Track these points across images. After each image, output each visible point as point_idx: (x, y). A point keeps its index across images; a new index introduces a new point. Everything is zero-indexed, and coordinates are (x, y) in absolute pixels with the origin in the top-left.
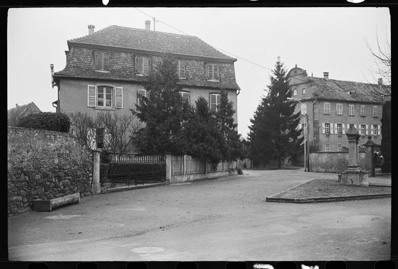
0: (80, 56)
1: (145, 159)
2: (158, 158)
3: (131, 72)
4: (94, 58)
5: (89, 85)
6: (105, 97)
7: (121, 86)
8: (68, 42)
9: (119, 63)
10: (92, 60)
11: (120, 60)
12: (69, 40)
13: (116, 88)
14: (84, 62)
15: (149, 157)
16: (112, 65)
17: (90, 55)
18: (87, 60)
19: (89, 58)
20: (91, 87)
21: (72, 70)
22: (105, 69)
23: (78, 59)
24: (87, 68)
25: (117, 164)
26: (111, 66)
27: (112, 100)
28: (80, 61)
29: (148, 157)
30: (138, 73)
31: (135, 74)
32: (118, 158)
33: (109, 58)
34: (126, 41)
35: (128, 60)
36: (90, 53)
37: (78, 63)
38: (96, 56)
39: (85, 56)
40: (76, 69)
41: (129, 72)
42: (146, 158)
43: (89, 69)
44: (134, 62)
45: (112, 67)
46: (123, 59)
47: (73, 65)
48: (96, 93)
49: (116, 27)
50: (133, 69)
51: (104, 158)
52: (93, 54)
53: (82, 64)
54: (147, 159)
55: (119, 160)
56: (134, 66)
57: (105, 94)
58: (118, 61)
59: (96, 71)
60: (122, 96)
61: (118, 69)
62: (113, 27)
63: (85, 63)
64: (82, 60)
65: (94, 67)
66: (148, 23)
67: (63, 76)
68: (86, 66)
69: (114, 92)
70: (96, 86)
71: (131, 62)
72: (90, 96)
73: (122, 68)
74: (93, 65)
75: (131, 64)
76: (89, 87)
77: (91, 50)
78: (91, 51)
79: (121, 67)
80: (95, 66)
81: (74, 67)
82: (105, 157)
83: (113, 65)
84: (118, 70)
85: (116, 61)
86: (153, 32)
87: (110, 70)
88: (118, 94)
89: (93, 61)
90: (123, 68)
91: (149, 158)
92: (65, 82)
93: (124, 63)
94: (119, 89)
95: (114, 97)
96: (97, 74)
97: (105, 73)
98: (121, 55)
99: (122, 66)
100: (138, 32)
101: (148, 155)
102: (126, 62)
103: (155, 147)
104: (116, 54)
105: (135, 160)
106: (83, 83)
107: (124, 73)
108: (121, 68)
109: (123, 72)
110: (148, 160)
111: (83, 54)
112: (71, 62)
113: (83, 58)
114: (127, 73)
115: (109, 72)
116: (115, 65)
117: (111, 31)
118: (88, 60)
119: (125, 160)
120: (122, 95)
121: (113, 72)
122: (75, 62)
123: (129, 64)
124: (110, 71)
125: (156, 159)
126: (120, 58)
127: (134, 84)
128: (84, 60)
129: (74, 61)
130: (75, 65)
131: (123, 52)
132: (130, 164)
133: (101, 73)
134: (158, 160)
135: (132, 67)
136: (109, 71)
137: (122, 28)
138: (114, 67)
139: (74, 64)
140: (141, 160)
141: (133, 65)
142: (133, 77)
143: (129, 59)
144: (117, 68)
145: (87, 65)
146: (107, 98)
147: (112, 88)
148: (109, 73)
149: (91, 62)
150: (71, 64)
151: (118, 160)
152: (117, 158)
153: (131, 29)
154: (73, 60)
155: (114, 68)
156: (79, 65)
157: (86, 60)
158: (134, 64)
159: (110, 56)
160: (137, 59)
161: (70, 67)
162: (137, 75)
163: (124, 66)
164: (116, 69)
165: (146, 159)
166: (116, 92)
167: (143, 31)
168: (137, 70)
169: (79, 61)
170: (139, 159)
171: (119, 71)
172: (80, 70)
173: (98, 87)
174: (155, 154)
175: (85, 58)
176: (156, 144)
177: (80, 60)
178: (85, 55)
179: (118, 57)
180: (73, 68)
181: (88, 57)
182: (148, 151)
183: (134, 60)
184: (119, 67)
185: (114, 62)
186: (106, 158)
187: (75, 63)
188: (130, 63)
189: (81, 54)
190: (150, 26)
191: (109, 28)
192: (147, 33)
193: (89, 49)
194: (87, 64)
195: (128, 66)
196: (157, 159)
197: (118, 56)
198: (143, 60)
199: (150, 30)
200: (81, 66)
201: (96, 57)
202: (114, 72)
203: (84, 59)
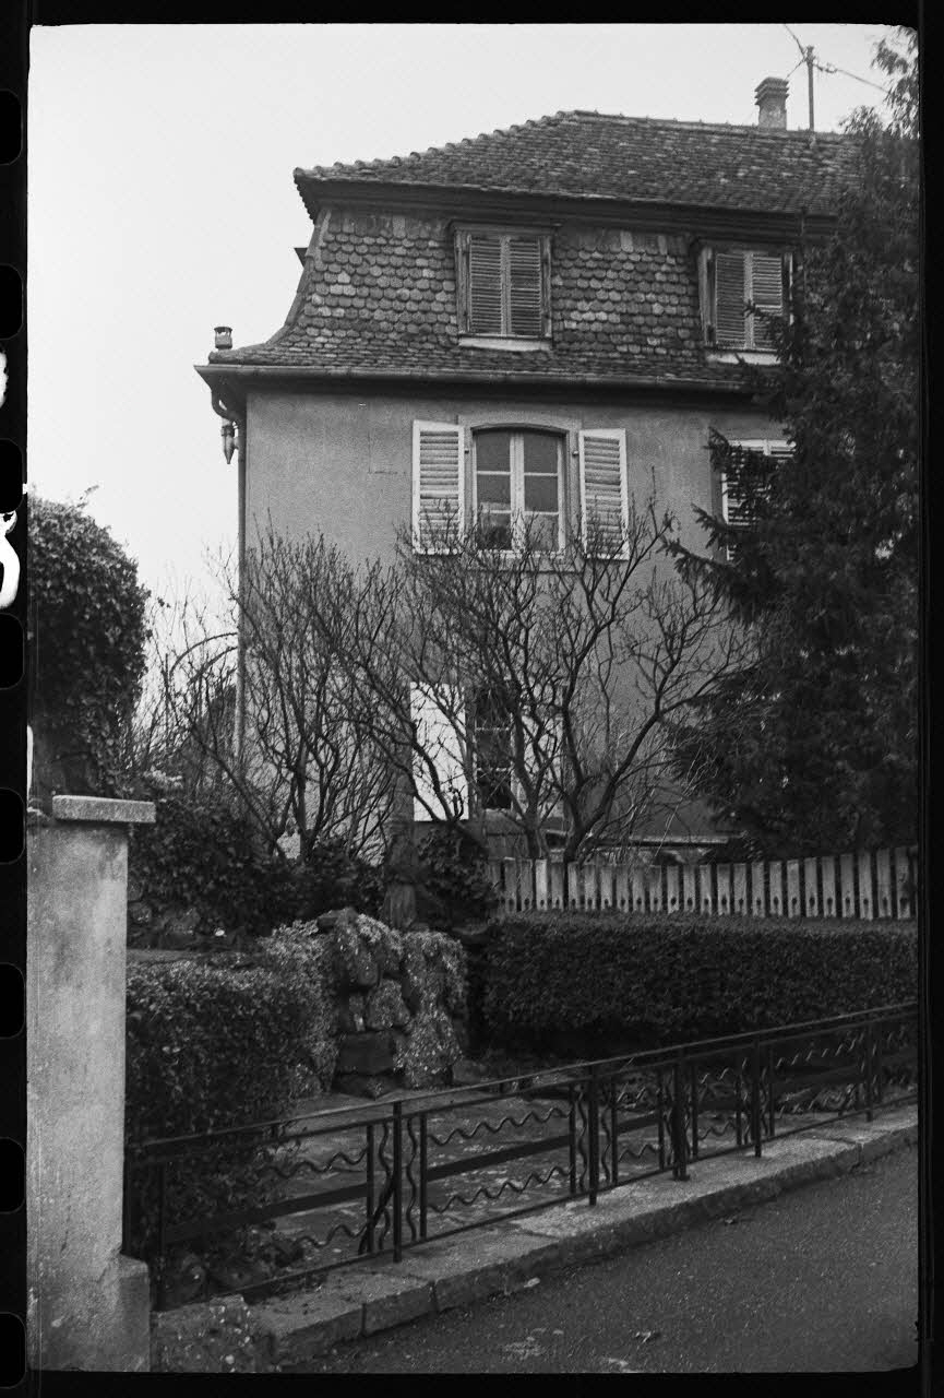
0: (373, 260)
1: (767, 892)
2: (884, 877)
3: (677, 343)
4: (454, 269)
5: (420, 426)
6: (518, 494)
7: (617, 427)
8: (296, 177)
9: (601, 295)
10: (441, 281)
11: (611, 274)
12: (308, 166)
13: (583, 434)
14: (391, 293)
15: (802, 871)
16: (561, 304)
17: (428, 253)
18: (415, 280)
19: (426, 273)
20: (432, 434)
21: (321, 339)
22: (520, 332)
23: (359, 279)
24: (412, 329)
25: (536, 934)
26: (554, 310)
27: (560, 514)
28: (369, 286)
29: (793, 867)
30: (716, 350)
31: (700, 352)
32: (556, 880)
33: (545, 262)
34: (649, 177)
35: (658, 276)
36: (431, 244)
37: (359, 303)
38: (466, 253)
39: (400, 261)
40: (342, 334)
41: (661, 346)
42: (776, 877)
43: (425, 333)
44: (696, 284)
45: (558, 315)
46: (630, 267)
47: (326, 312)
48: (461, 473)
49: (585, 119)
50: (683, 327)
51: (443, 884)
52: (448, 245)
53: (385, 303)
54: (785, 892)
55: (566, 896)
56: (696, 307)
57: (517, 475)
58: (594, 284)
59: (465, 342)
60: (624, 486)
61: (594, 327)
62: (576, 117)
63: (399, 298)
64: (382, 282)
65: (453, 320)
66: (771, 94)
67: (262, 369)
68: (407, 317)
69: (573, 461)
70: (458, 427)
71: (673, 283)
72: (425, 492)
73: (622, 323)
74: (449, 308)
75: (675, 301)
76: (422, 434)
77: (434, 226)
78: (439, 228)
79: (614, 318)
80: (461, 313)
81: (334, 324)
82: (448, 873)
83: (569, 303)
84: (596, 333)
85: (582, 284)
86: (802, 137)
87: (548, 335)
88: (601, 474)
89: (447, 285)
90: (627, 319)
91: (802, 884)
92: (277, 407)
93: (632, 292)
94: (600, 440)
95: (573, 492)
96: (467, 357)
97: (518, 353)
98: (614, 249)
99: (623, 308)
100: (715, 139)
101: (792, 857)
102: (643, 285)
103: (862, 778)
104: (586, 240)
105: (690, 893)
106: (385, 415)
107: (635, 349)
108: (615, 324)
109: (628, 344)
110: (793, 893)
111: (387, 250)
112: (317, 299)
113: (385, 270)
114: (649, 350)
115: (545, 347)
116: (580, 305)
117: (558, 135)
118: (420, 284)
119: (606, 893)
120: (624, 478)
121: (566, 343)
122: (343, 295)
123: (661, 298)
124: (551, 341)
125: (866, 891)
126: (605, 264)
127: (693, 409)
128: (396, 282)
129: (335, 289)
130: (340, 312)
131: (626, 228)
132: (639, 934)
133: (494, 351)
134: (886, 893)
135: (679, 316)
136: (542, 339)
137: (625, 122)
138: (574, 315)
139: (332, 307)
140: (741, 893)
141: (686, 300)
142: (689, 369)
143: (664, 268)
144: (590, 322)
145: (413, 312)
146: (531, 503)
147: (561, 436)
148: (545, 353)
149: (435, 292)
150: (317, 306)
151: (558, 896)
152: (549, 883)
153: (675, 126)
154: (328, 284)
155: (574, 325)
156: (366, 314)
157: (409, 282)
158: (696, 296)
159: (547, 250)
160: (710, 266)
161: (309, 326)
162: (712, 357)
163: (634, 309)
164: (587, 327)
165: (776, 892)
166: (582, 464)
167: (748, 134)
168: (711, 331)
169: (365, 291)
170: (723, 890)
171: (605, 337)
172: (369, 340)
173: (477, 433)
174: (855, 851)
175: (397, 268)
176: (869, 761)
177: (368, 280)
178: (399, 251)
179: (597, 260)
180: (326, 332)
181: (420, 262)
182: (792, 824)
183: (692, 271)
184: (603, 316)
185: (571, 288)
186: (460, 879)
187: (342, 301)
188: (672, 289)
189: (377, 250)
190: (784, 112)
191: (549, 122)
192: (770, 141)
193: (426, 220)
194: (414, 307)
195: (657, 309)
196: (875, 893)
197: (596, 255)
198: (749, 268)
199: (784, 130)
200: (378, 315)
201: (460, 259)
202: (576, 346)
203: (391, 276)
